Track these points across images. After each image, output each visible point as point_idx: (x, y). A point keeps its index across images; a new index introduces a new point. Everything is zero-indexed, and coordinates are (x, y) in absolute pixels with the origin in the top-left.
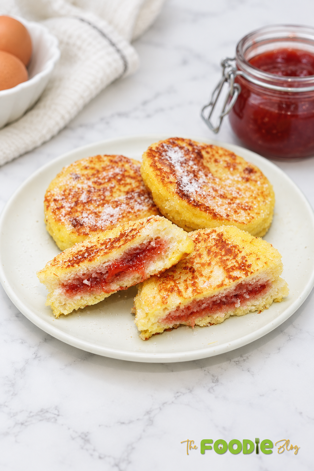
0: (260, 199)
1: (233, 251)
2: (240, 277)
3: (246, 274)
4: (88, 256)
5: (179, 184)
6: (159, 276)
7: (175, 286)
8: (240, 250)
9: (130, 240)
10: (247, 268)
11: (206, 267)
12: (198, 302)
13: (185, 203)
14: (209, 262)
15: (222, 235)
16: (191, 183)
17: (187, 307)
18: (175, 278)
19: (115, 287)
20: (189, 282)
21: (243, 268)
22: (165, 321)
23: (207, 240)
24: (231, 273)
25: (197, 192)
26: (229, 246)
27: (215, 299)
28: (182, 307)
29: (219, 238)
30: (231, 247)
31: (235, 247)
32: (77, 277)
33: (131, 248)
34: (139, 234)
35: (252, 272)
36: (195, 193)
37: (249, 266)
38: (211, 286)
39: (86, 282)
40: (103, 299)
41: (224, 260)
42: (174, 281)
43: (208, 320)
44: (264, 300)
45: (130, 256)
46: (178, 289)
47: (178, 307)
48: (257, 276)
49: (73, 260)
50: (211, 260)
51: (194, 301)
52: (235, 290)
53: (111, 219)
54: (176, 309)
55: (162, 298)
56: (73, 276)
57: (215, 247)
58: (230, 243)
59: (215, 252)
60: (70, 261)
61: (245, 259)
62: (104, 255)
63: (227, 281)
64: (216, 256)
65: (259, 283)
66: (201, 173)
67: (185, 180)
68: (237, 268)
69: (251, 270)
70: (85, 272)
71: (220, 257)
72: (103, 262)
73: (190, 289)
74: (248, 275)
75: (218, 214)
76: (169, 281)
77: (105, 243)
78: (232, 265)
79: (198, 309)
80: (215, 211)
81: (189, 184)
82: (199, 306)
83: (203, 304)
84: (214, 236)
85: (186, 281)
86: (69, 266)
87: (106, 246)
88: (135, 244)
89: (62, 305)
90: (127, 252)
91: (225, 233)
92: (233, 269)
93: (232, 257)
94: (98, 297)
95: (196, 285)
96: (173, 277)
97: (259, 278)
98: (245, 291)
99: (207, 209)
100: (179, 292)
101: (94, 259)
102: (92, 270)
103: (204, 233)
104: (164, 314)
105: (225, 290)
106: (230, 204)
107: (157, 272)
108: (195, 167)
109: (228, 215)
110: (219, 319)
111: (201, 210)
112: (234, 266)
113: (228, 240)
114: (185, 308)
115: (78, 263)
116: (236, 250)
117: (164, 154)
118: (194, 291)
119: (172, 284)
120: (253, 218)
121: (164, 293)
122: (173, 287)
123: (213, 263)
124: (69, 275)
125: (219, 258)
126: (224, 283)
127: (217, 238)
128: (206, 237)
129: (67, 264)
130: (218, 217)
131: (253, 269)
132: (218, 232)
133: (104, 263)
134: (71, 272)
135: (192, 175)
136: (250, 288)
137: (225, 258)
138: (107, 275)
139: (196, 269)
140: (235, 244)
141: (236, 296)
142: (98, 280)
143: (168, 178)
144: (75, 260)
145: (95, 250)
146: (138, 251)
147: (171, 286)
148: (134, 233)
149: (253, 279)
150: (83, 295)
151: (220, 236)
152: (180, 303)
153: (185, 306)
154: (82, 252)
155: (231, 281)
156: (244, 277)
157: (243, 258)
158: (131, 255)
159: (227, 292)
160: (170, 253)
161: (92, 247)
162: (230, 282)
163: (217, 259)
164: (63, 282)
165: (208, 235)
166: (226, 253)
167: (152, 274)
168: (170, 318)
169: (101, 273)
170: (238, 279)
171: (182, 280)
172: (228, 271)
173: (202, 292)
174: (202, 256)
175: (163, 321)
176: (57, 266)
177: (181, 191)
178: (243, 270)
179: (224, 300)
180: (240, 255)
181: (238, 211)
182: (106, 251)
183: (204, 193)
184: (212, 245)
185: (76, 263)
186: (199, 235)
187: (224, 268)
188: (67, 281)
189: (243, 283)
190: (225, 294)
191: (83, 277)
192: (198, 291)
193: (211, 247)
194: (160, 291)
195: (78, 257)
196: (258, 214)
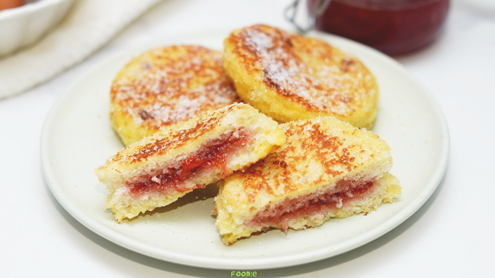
0: (362, 91)
1: (332, 144)
2: (342, 172)
3: (349, 169)
4: (158, 149)
5: (266, 72)
6: (243, 171)
7: (264, 182)
8: (341, 142)
9: (208, 131)
10: (349, 162)
11: (300, 161)
12: (292, 201)
13: (273, 92)
14: (304, 155)
15: (319, 126)
16: (280, 71)
17: (279, 206)
18: (263, 174)
19: (190, 185)
20: (280, 178)
21: (345, 161)
22: (252, 223)
23: (301, 132)
24: (331, 168)
25: (287, 81)
26: (328, 138)
27: (311, 198)
28: (272, 206)
29: (315, 130)
30: (330, 139)
31: (335, 139)
32: (144, 174)
33: (210, 139)
34: (219, 123)
35: (356, 166)
36: (285, 82)
37: (352, 159)
38: (306, 182)
39: (155, 179)
40: (177, 199)
41: (322, 153)
42: (263, 177)
43: (305, 222)
44: (371, 199)
45: (208, 149)
46: (268, 186)
47: (268, 207)
48: (362, 171)
49: (140, 154)
50: (306, 154)
51: (287, 200)
52: (336, 187)
53: (187, 112)
54: (265, 209)
55: (249, 196)
56: (139, 172)
57: (311, 139)
58: (328, 134)
59: (311, 145)
60: (135, 155)
61: (347, 152)
62: (177, 147)
63: (326, 177)
64: (311, 149)
65: (364, 180)
66: (292, 62)
67: (274, 68)
68: (337, 162)
69: (355, 163)
70: (154, 168)
71: (318, 150)
72: (175, 155)
73: (282, 185)
74: (351, 170)
75: (313, 106)
76: (256, 177)
77: (179, 135)
78: (332, 158)
79: (292, 210)
80: (309, 102)
81: (278, 72)
82: (293, 205)
83: (297, 203)
84: (309, 127)
85: (276, 176)
86: (134, 160)
87: (180, 138)
88: (214, 135)
89: (126, 206)
90: (205, 144)
91: (321, 125)
92: (333, 163)
93: (331, 150)
94: (170, 197)
95: (289, 181)
96: (261, 173)
97: (365, 173)
98: (347, 188)
99: (300, 99)
100: (269, 189)
101: (165, 153)
102: (163, 166)
103: (297, 125)
104: (250, 216)
105: (324, 187)
106: (326, 95)
107: (241, 167)
108: (285, 56)
109: (325, 107)
110: (317, 221)
111: (292, 100)
112: (335, 159)
113: (325, 132)
114: (276, 208)
115: (145, 157)
116: (336, 143)
117: (248, 39)
118: (287, 188)
119: (260, 180)
120: (354, 110)
121: (250, 191)
122: (261, 183)
123: (309, 157)
124: (135, 171)
125: (316, 152)
126: (323, 178)
127: (313, 130)
128: (300, 129)
129: (132, 159)
130: (312, 109)
131: (357, 163)
132: (313, 123)
133: (178, 156)
134: (137, 168)
135: (281, 63)
136: (354, 185)
137: (323, 151)
138: (181, 171)
139: (288, 164)
140: (334, 135)
141: (338, 195)
142: (170, 177)
143: (253, 65)
144: (142, 154)
145: (167, 143)
146: (218, 143)
147: (259, 182)
148: (213, 122)
149: (357, 175)
150: (152, 195)
151: (316, 127)
152: (270, 202)
153: (276, 205)
154: (151, 145)
155: (331, 176)
156: (346, 172)
157: (345, 150)
158: (210, 147)
159: (326, 189)
160: (256, 145)
161: (163, 140)
162: (330, 178)
163: (314, 152)
164: (127, 179)
165: (302, 127)
166: (324, 145)
167: (236, 169)
168: (257, 219)
169: (173, 169)
170: (339, 174)
171: (272, 176)
172: (327, 165)
173: (297, 189)
174: (295, 150)
175: (250, 223)
176: (119, 161)
177: (269, 79)
178: (345, 164)
179: (323, 198)
180: (340, 149)
181: (337, 103)
182: (180, 142)
183: (296, 83)
184: (307, 138)
185: (143, 157)
186: (292, 127)
187: (322, 162)
188: (131, 179)
189: (346, 179)
190: (324, 192)
191: (151, 174)
192: (292, 188)
193: (306, 140)
194: (246, 188)
195: (145, 150)
196: (360, 106)
